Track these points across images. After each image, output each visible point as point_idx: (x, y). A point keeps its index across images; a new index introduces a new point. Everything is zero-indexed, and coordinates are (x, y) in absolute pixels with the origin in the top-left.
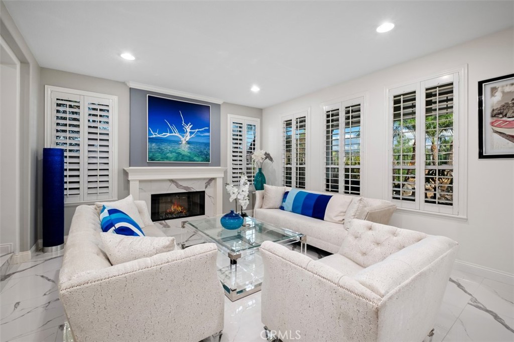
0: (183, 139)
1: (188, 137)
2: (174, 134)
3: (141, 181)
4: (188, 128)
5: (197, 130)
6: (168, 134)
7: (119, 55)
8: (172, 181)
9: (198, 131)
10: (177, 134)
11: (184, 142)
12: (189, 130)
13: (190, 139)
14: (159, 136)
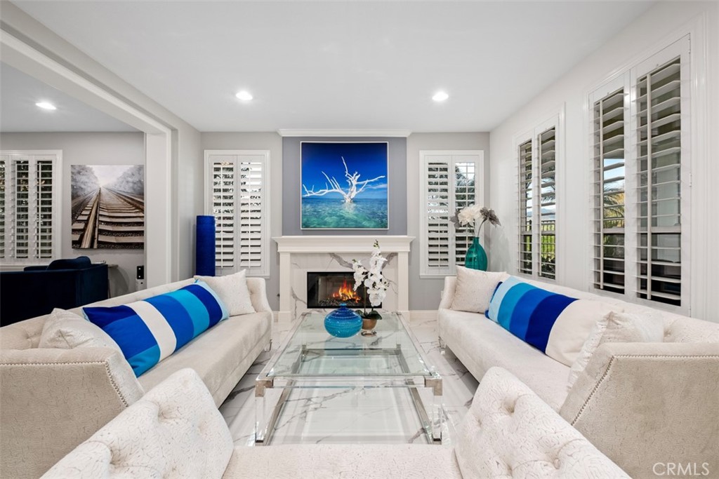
0: (346, 196)
1: (354, 192)
2: (334, 190)
3: (293, 254)
4: (354, 179)
5: (368, 181)
6: (327, 191)
7: (234, 94)
8: (333, 255)
9: (368, 183)
10: (339, 190)
11: (348, 200)
12: (355, 183)
13: (356, 195)
14: (314, 194)
